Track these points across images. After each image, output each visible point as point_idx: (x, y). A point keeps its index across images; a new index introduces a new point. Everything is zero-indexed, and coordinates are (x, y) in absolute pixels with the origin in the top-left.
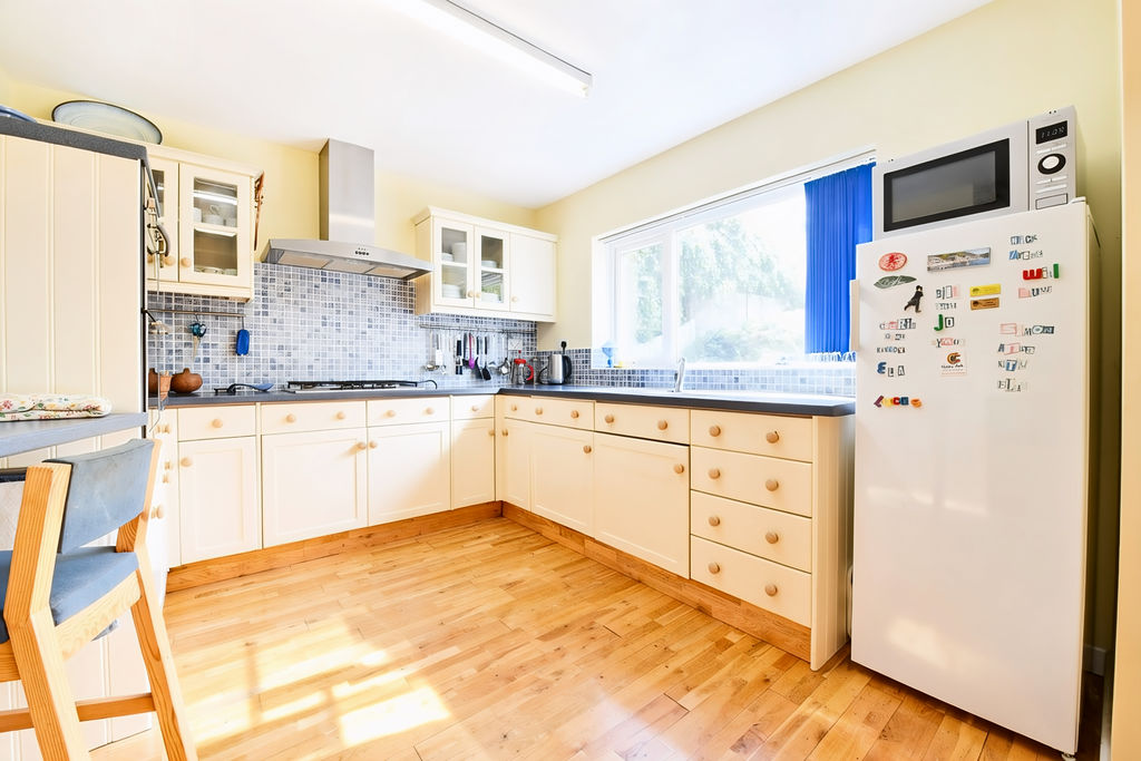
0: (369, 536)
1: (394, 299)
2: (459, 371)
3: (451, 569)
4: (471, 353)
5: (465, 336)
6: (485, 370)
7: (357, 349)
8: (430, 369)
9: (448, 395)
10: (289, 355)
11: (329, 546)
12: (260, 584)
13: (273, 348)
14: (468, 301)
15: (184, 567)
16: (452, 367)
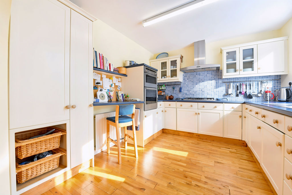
0: (199, 136)
1: (215, 76)
2: (237, 95)
3: (209, 151)
4: (243, 89)
5: (240, 84)
6: (250, 95)
7: (205, 90)
8: (226, 95)
9: (223, 103)
10: (189, 92)
11: (189, 135)
12: (176, 137)
13: (186, 90)
14: (237, 73)
15: (165, 129)
16: (234, 94)
